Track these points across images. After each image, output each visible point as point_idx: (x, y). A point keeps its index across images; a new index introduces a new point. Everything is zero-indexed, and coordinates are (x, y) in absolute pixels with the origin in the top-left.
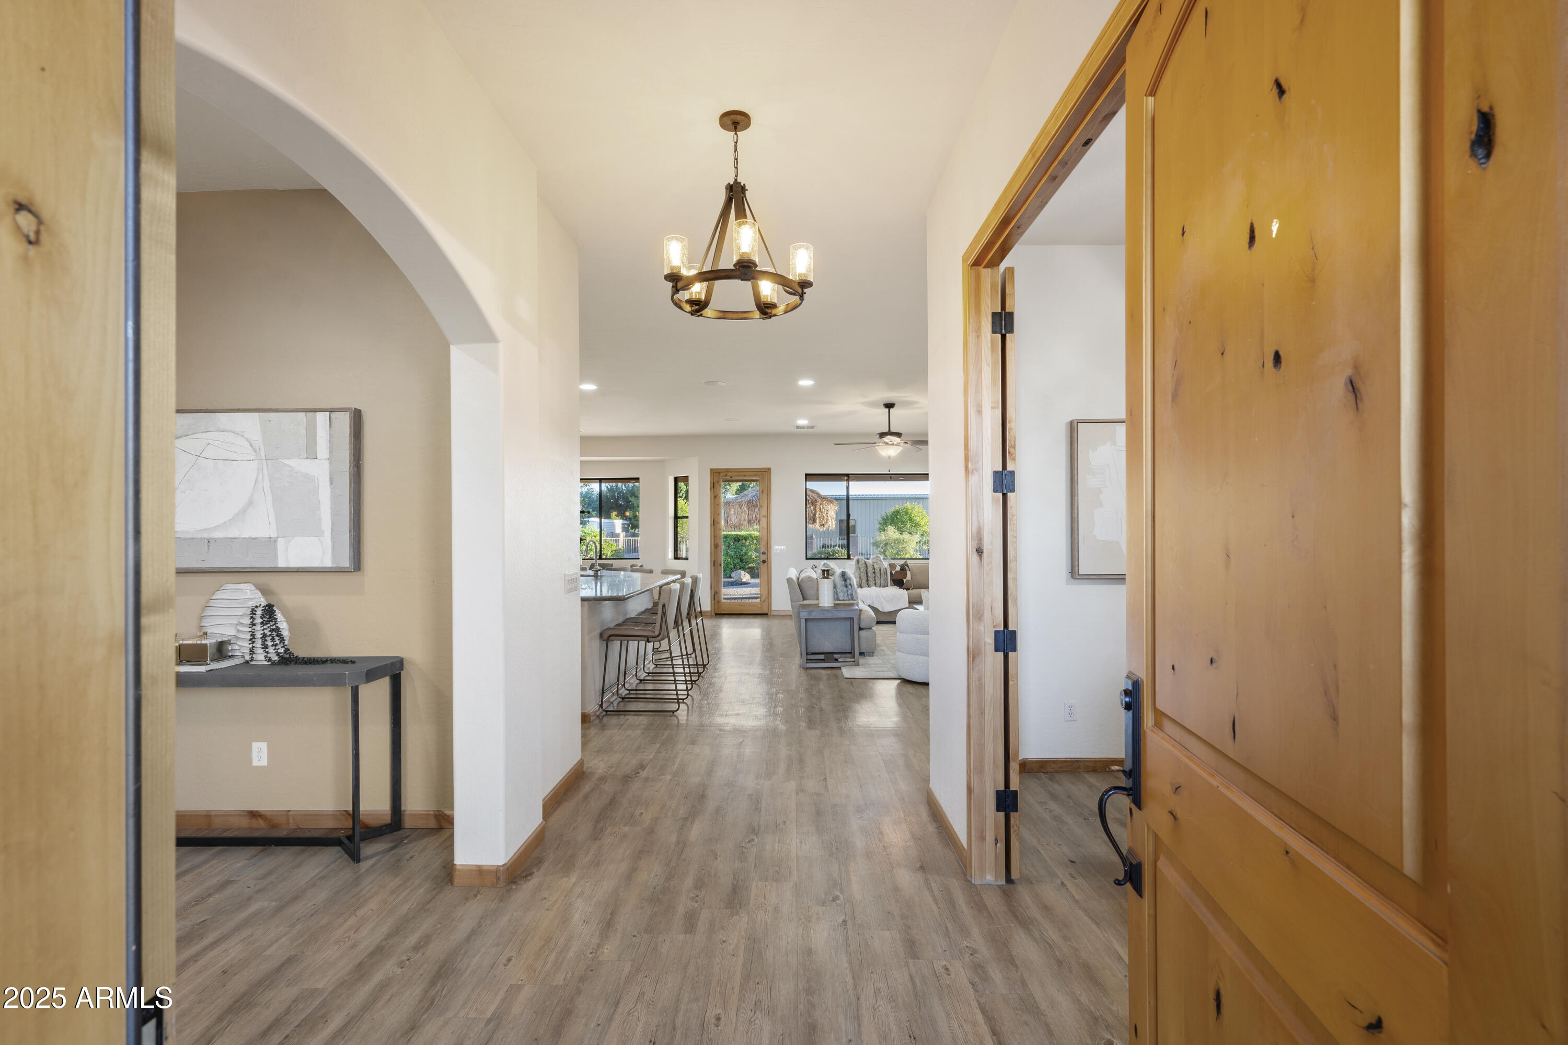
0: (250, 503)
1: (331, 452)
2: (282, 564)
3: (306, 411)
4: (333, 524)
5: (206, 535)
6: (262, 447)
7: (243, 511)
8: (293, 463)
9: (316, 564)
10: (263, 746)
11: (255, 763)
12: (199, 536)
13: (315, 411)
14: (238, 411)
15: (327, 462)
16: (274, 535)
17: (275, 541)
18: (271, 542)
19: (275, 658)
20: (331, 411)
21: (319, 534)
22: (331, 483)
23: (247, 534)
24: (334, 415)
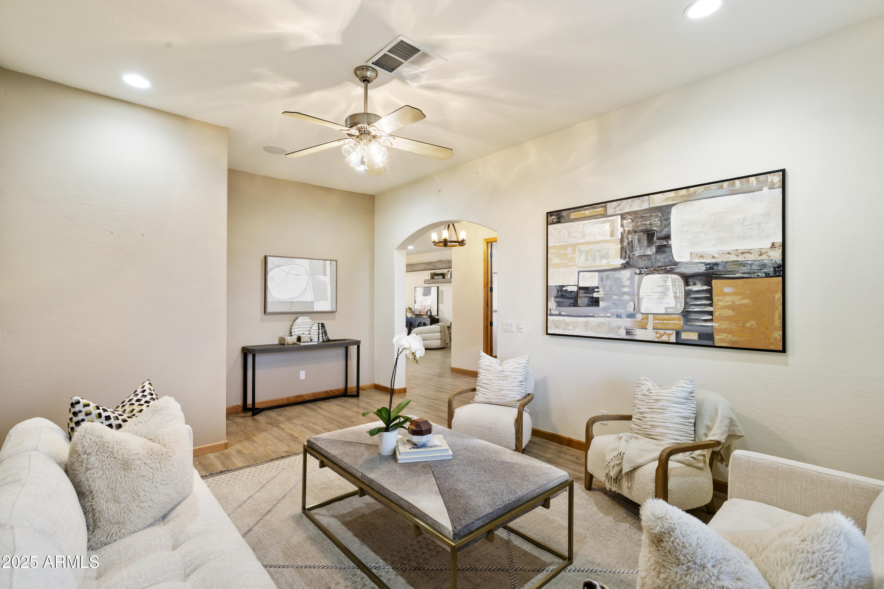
0: (305, 290)
1: (331, 274)
2: (315, 310)
3: (323, 260)
4: (331, 297)
5: (291, 301)
6: (309, 271)
7: (303, 293)
8: (319, 276)
9: (326, 310)
10: (304, 372)
11: (301, 378)
12: (288, 301)
13: (326, 260)
14: (302, 258)
15: (329, 277)
16: (313, 300)
17: (313, 302)
18: (312, 303)
19: (325, 340)
20: (331, 260)
21: (326, 299)
22: (331, 284)
23: (304, 300)
24: (332, 262)
